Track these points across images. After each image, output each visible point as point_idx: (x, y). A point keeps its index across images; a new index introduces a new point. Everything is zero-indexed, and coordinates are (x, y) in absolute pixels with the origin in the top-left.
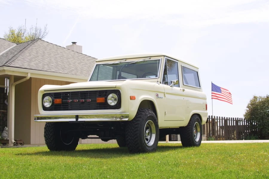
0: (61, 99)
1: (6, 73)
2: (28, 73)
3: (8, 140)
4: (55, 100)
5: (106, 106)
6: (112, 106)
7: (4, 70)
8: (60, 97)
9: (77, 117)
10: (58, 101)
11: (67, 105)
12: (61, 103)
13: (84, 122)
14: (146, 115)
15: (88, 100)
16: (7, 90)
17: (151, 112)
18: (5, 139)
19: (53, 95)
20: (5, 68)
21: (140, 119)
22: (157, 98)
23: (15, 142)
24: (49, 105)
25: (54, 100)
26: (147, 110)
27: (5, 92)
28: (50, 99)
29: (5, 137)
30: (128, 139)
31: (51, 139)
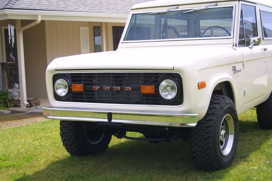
0: (83, 85)
1: (9, 18)
2: (37, 15)
3: (20, 100)
4: (73, 85)
5: (156, 99)
6: (168, 100)
7: (6, 15)
8: (81, 81)
9: (110, 115)
10: (78, 87)
11: (93, 95)
12: (83, 91)
13: (122, 123)
14: (222, 108)
15: (126, 88)
16: (11, 40)
17: (227, 102)
18: (16, 99)
19: (70, 77)
20: (7, 11)
21: (214, 118)
22: (234, 73)
23: (28, 105)
24: (65, 92)
25: (71, 86)
26: (222, 100)
27: (10, 43)
28: (65, 83)
29: (15, 96)
30: (194, 149)
31: (71, 141)
